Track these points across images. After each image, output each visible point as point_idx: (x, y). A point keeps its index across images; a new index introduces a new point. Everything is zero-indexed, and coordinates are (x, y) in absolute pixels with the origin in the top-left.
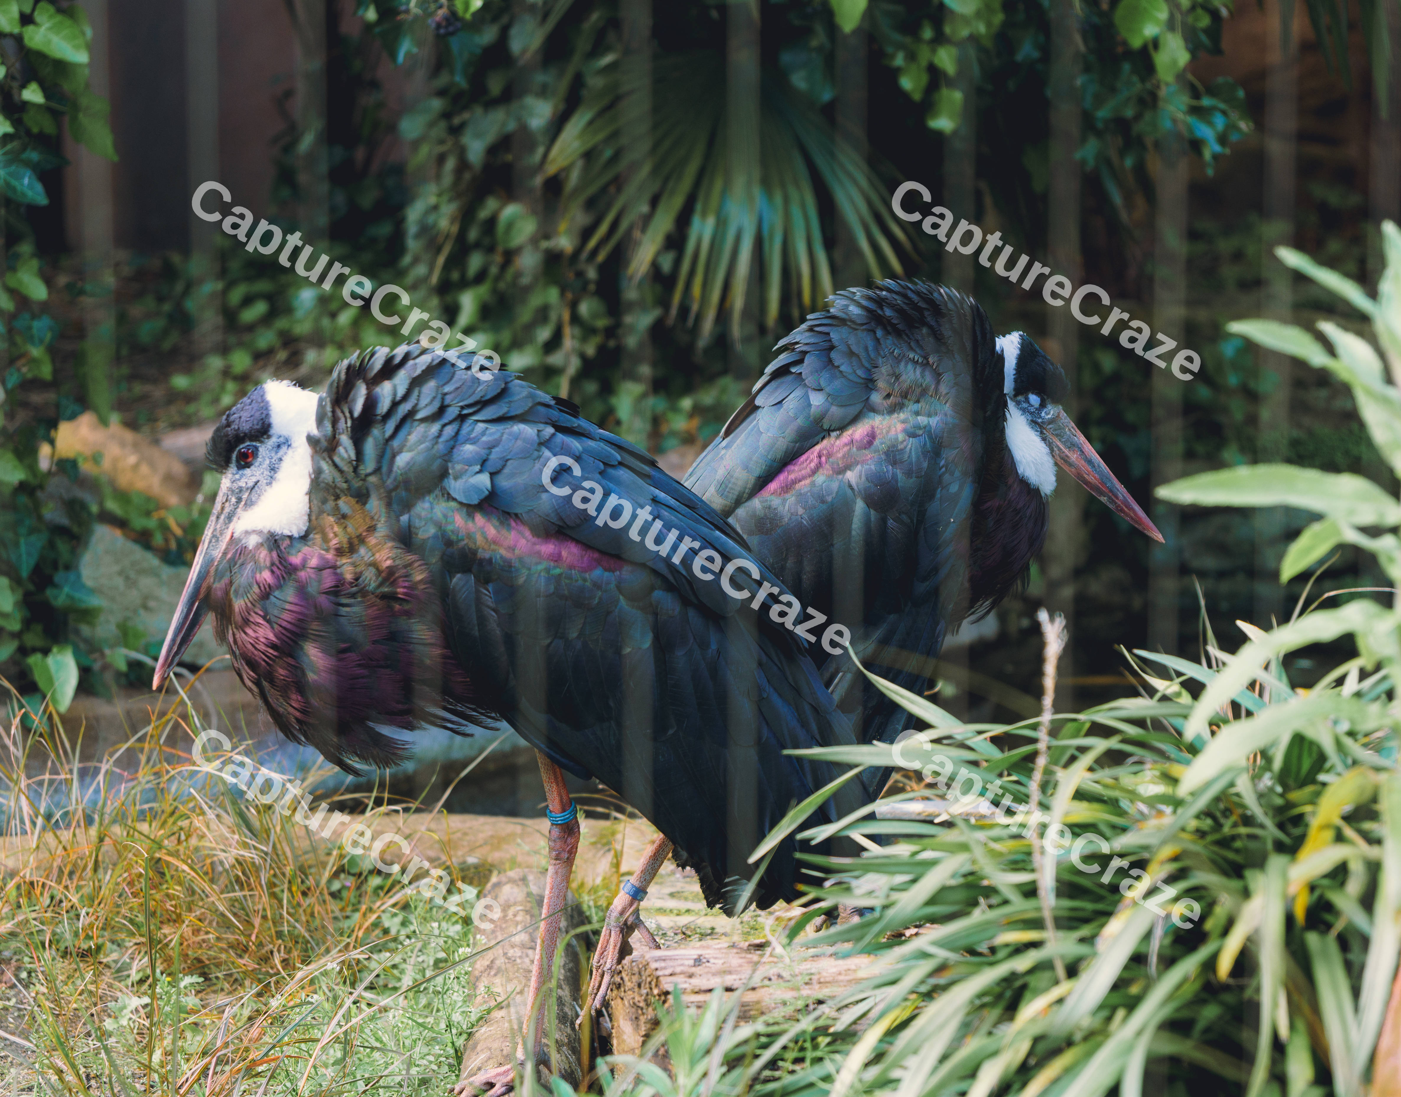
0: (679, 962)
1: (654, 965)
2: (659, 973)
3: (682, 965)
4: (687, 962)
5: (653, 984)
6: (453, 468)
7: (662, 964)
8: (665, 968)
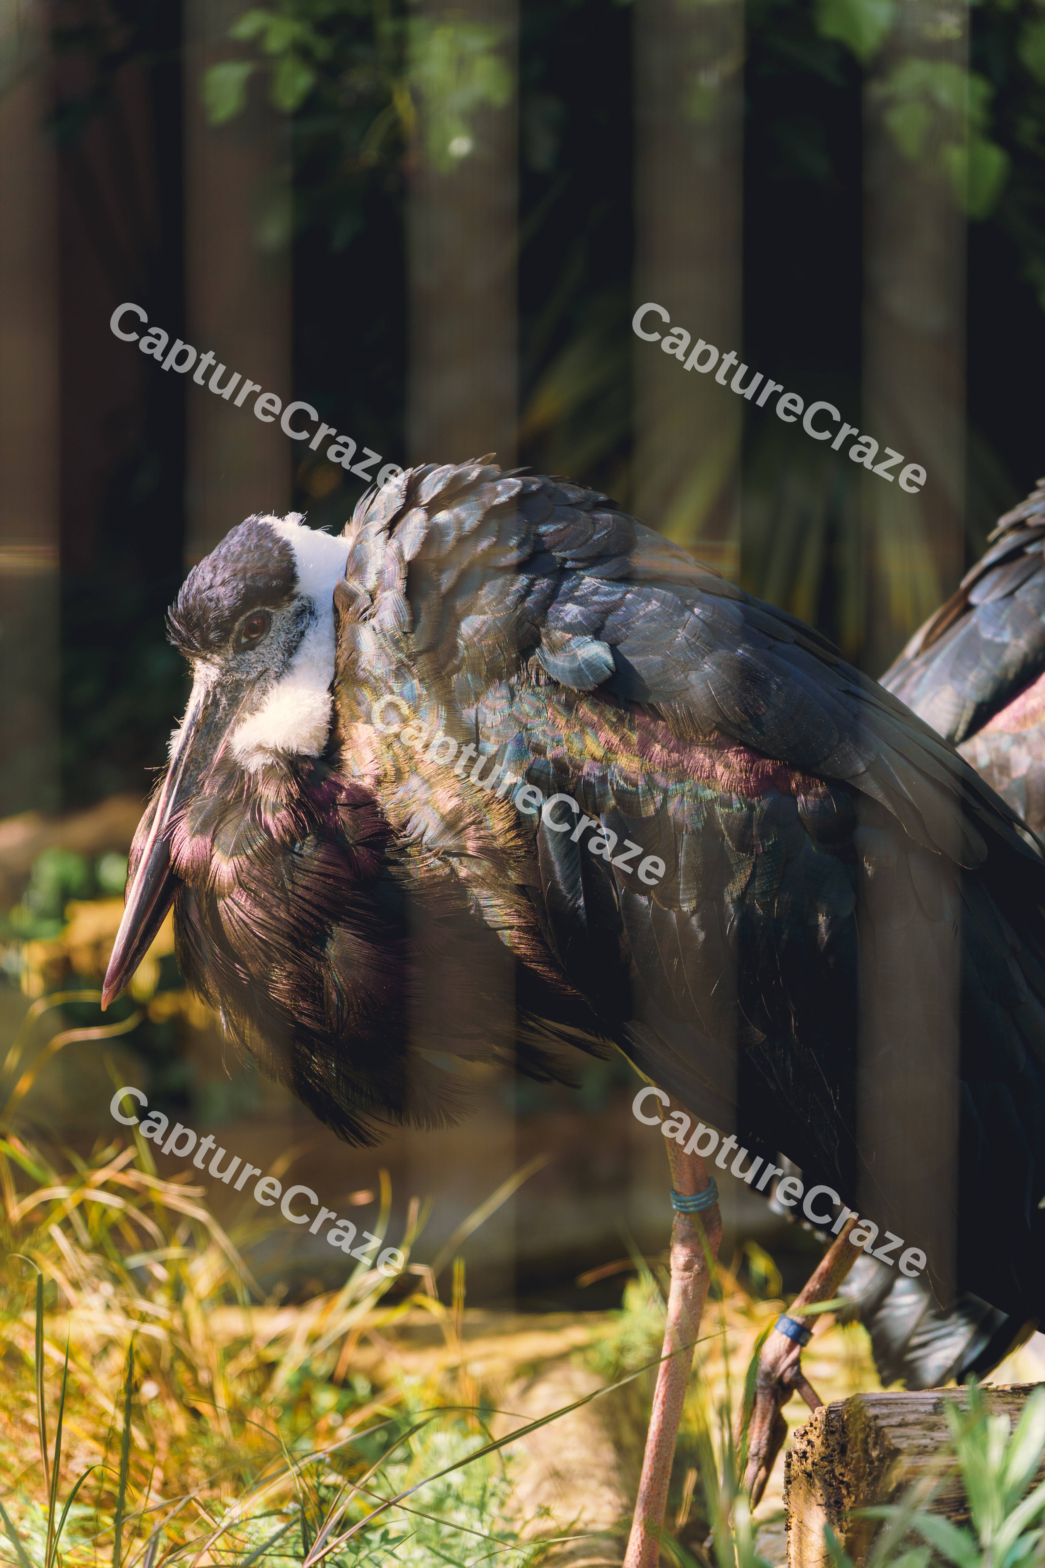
0: (910, 1408)
1: (872, 1412)
2: (881, 1423)
3: (913, 1412)
4: (922, 1409)
5: (870, 1440)
6: (548, 635)
7: (885, 1411)
8: (889, 1416)
